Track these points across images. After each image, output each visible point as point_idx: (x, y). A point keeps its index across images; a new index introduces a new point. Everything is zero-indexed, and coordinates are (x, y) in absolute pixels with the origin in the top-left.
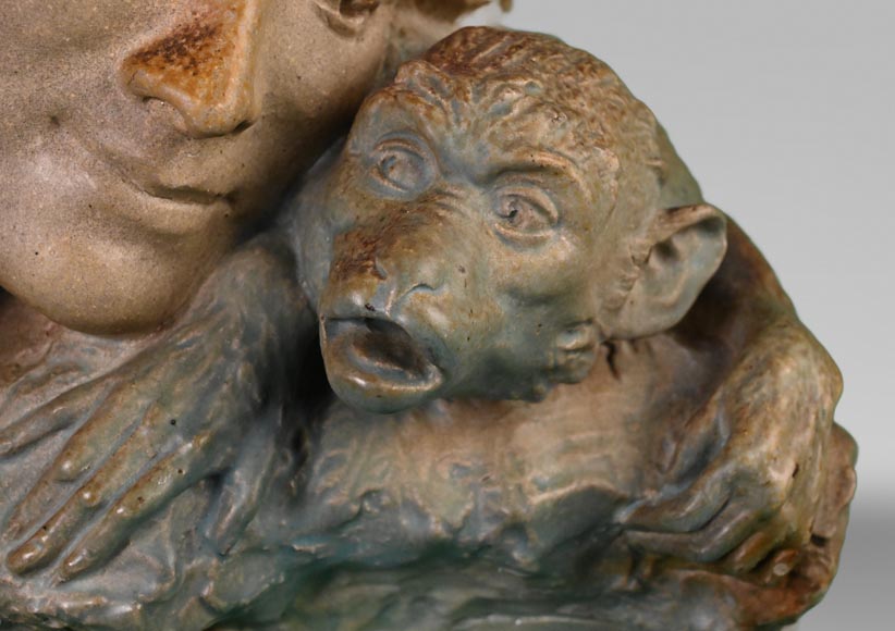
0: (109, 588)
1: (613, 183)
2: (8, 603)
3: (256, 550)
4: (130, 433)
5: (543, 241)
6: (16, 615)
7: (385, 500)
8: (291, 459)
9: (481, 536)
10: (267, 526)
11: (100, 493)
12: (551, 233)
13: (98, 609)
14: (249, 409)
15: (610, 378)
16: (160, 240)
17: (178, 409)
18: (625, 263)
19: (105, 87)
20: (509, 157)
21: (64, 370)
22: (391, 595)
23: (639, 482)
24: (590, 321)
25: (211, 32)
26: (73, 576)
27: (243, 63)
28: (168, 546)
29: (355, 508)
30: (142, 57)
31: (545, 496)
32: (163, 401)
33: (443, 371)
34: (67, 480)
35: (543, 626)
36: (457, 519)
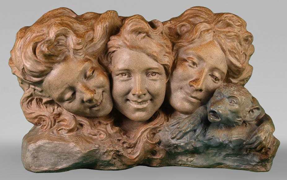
0: (182, 141)
1: (244, 100)
2: (170, 142)
3: (199, 141)
4: (186, 124)
5: (234, 105)
6: (171, 144)
7: (215, 137)
8: (204, 131)
9: (226, 143)
10: (201, 138)
11: (181, 130)
12: (235, 105)
13: (180, 143)
14: (199, 123)
15: (245, 127)
16: (191, 103)
17: (191, 122)
18: (246, 111)
19: (187, 85)
20: (231, 95)
21: (180, 118)
22: (216, 152)
23: (247, 139)
24: (241, 117)
25: (198, 79)
26: (178, 139)
27: (202, 82)
28: (189, 137)
29: (211, 137)
30: (191, 82)
31: (235, 139)
32: (190, 121)
33: (221, 118)
34: (178, 128)
35: (235, 159)
36: (224, 140)
